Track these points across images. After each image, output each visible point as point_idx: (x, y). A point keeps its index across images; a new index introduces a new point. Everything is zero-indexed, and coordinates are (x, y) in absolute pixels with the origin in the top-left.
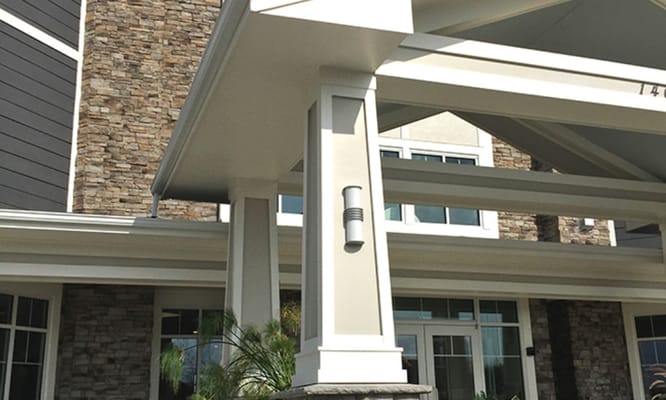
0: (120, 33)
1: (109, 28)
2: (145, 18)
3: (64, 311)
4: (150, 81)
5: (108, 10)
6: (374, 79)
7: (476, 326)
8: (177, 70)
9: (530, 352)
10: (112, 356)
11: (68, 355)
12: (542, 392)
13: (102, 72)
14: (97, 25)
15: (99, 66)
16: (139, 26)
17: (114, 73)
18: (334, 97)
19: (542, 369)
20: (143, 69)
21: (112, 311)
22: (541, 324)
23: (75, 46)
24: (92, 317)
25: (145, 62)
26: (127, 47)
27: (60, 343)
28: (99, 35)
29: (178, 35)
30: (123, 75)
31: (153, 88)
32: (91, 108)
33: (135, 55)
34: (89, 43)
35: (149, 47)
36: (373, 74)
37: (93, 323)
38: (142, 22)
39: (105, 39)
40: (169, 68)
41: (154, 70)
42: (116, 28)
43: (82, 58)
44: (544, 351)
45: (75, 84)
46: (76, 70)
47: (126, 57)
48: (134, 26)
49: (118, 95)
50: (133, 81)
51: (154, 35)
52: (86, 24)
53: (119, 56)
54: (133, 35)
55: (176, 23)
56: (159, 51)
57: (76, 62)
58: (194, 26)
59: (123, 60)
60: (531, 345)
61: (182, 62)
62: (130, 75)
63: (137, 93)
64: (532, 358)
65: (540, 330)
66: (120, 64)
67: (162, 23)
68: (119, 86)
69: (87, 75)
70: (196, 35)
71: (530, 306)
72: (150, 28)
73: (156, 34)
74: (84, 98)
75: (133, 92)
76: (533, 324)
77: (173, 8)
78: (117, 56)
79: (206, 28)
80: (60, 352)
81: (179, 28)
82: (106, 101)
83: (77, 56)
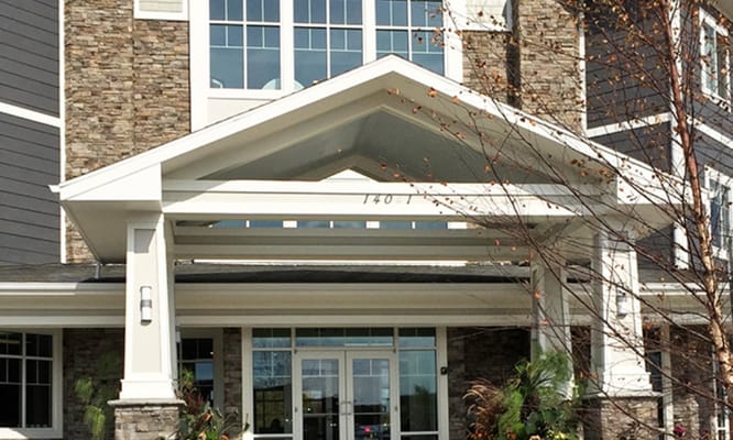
0: (93, 98)
1: (84, 94)
2: (115, 80)
3: (65, 344)
4: (122, 139)
5: (83, 77)
6: (162, 216)
7: (394, 351)
8: (151, 122)
9: (444, 371)
10: (105, 378)
11: (71, 377)
12: (453, 405)
13: (81, 135)
14: (74, 92)
15: (78, 130)
16: (109, 89)
17: (90, 136)
18: (136, 230)
19: (455, 385)
20: (115, 130)
21: (102, 343)
22: (457, 347)
23: (57, 115)
24: (87, 348)
25: (117, 123)
26: (101, 110)
27: (64, 368)
28: (75, 102)
29: (150, 88)
30: (98, 137)
31: (125, 147)
32: (74, 170)
33: (108, 117)
34: (69, 109)
35: (120, 108)
36: (161, 212)
37: (88, 352)
38: (113, 85)
39: (81, 105)
40: (143, 122)
41: (125, 129)
42: (90, 93)
43: (64, 124)
44: (458, 370)
45: (59, 149)
46: (59, 136)
47: (101, 120)
48: (105, 89)
49: (95, 156)
50: (107, 142)
51: (124, 96)
52: (66, 91)
53: (94, 120)
54: (106, 98)
55: (149, 76)
56: (128, 111)
57: (58, 129)
58: (164, 77)
59: (97, 123)
60: (446, 365)
61: (155, 114)
62: (104, 137)
63: (112, 152)
64: (446, 376)
65: (455, 352)
66: (95, 127)
67: (130, 83)
68: (96, 148)
69: (69, 141)
70: (167, 85)
71: (448, 332)
72: (120, 89)
73: (127, 94)
74: (68, 162)
75: (109, 152)
76: (449, 346)
77: (143, 61)
78: (92, 119)
79: (176, 78)
80: (64, 375)
81: (151, 81)
82: (86, 163)
83: (59, 123)
